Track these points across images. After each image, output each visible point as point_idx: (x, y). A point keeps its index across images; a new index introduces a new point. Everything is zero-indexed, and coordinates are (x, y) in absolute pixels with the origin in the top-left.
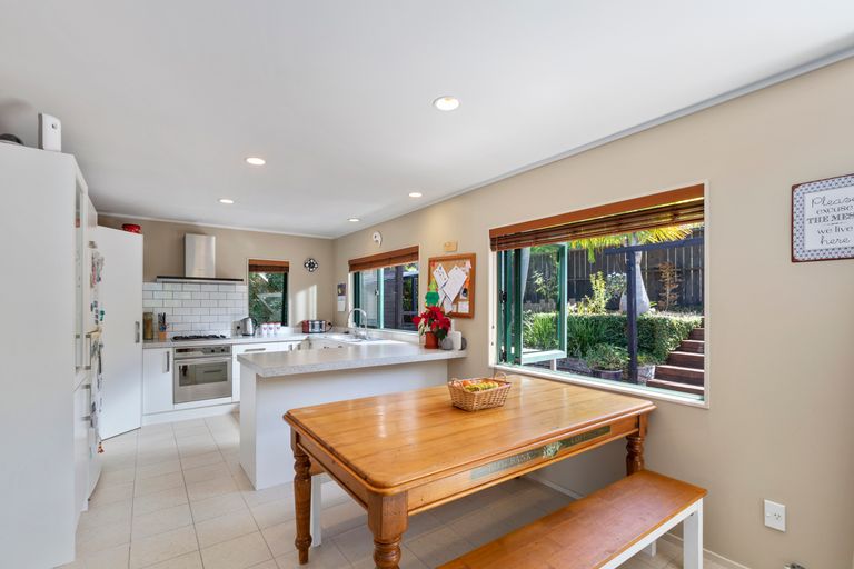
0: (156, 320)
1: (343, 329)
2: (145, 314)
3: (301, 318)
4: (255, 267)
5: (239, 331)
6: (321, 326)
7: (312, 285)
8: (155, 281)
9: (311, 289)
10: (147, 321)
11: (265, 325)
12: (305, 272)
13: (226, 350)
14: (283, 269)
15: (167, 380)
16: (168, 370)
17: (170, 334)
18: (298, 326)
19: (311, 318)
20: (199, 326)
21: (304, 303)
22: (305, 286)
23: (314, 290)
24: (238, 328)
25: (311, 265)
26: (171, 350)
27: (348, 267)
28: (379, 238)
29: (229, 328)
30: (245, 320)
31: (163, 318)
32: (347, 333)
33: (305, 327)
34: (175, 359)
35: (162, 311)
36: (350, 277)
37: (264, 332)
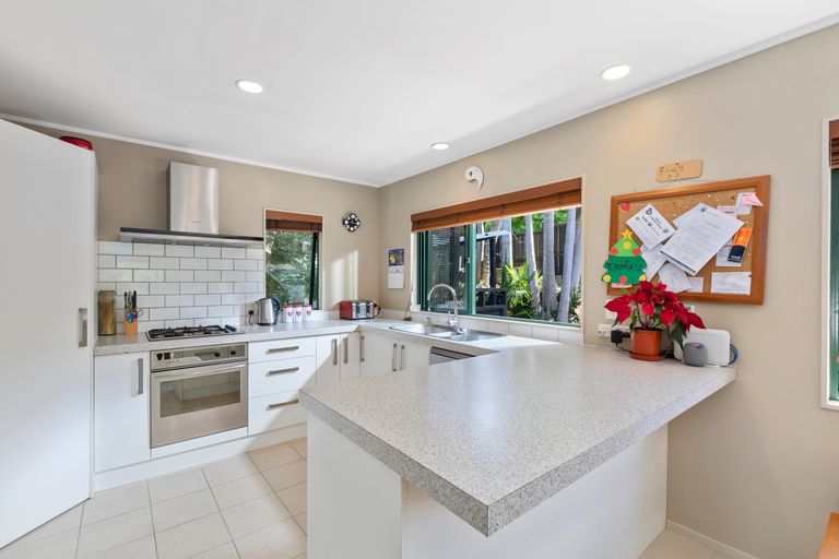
0: (121, 302)
1: (403, 314)
2: (101, 294)
3: (338, 298)
4: (274, 223)
5: (253, 318)
6: (368, 310)
7: (353, 250)
8: (119, 239)
9: (351, 256)
10: (104, 305)
11: (290, 310)
12: (343, 230)
13: (238, 352)
14: (314, 226)
15: (140, 408)
16: (140, 392)
17: (144, 326)
18: (334, 309)
19: (351, 299)
20: (192, 312)
21: (341, 275)
22: (343, 253)
23: (354, 257)
24: (251, 313)
25: (352, 223)
26: (146, 357)
27: (411, 224)
28: (478, 176)
29: (238, 313)
30: (261, 302)
31: (132, 299)
32: (409, 319)
33: (345, 311)
34: (152, 372)
35: (130, 289)
36: (413, 237)
37: (289, 319)
